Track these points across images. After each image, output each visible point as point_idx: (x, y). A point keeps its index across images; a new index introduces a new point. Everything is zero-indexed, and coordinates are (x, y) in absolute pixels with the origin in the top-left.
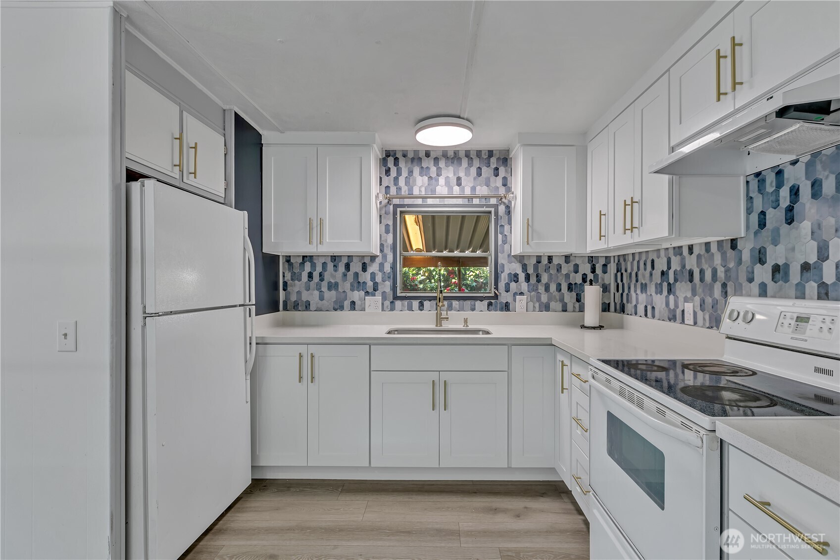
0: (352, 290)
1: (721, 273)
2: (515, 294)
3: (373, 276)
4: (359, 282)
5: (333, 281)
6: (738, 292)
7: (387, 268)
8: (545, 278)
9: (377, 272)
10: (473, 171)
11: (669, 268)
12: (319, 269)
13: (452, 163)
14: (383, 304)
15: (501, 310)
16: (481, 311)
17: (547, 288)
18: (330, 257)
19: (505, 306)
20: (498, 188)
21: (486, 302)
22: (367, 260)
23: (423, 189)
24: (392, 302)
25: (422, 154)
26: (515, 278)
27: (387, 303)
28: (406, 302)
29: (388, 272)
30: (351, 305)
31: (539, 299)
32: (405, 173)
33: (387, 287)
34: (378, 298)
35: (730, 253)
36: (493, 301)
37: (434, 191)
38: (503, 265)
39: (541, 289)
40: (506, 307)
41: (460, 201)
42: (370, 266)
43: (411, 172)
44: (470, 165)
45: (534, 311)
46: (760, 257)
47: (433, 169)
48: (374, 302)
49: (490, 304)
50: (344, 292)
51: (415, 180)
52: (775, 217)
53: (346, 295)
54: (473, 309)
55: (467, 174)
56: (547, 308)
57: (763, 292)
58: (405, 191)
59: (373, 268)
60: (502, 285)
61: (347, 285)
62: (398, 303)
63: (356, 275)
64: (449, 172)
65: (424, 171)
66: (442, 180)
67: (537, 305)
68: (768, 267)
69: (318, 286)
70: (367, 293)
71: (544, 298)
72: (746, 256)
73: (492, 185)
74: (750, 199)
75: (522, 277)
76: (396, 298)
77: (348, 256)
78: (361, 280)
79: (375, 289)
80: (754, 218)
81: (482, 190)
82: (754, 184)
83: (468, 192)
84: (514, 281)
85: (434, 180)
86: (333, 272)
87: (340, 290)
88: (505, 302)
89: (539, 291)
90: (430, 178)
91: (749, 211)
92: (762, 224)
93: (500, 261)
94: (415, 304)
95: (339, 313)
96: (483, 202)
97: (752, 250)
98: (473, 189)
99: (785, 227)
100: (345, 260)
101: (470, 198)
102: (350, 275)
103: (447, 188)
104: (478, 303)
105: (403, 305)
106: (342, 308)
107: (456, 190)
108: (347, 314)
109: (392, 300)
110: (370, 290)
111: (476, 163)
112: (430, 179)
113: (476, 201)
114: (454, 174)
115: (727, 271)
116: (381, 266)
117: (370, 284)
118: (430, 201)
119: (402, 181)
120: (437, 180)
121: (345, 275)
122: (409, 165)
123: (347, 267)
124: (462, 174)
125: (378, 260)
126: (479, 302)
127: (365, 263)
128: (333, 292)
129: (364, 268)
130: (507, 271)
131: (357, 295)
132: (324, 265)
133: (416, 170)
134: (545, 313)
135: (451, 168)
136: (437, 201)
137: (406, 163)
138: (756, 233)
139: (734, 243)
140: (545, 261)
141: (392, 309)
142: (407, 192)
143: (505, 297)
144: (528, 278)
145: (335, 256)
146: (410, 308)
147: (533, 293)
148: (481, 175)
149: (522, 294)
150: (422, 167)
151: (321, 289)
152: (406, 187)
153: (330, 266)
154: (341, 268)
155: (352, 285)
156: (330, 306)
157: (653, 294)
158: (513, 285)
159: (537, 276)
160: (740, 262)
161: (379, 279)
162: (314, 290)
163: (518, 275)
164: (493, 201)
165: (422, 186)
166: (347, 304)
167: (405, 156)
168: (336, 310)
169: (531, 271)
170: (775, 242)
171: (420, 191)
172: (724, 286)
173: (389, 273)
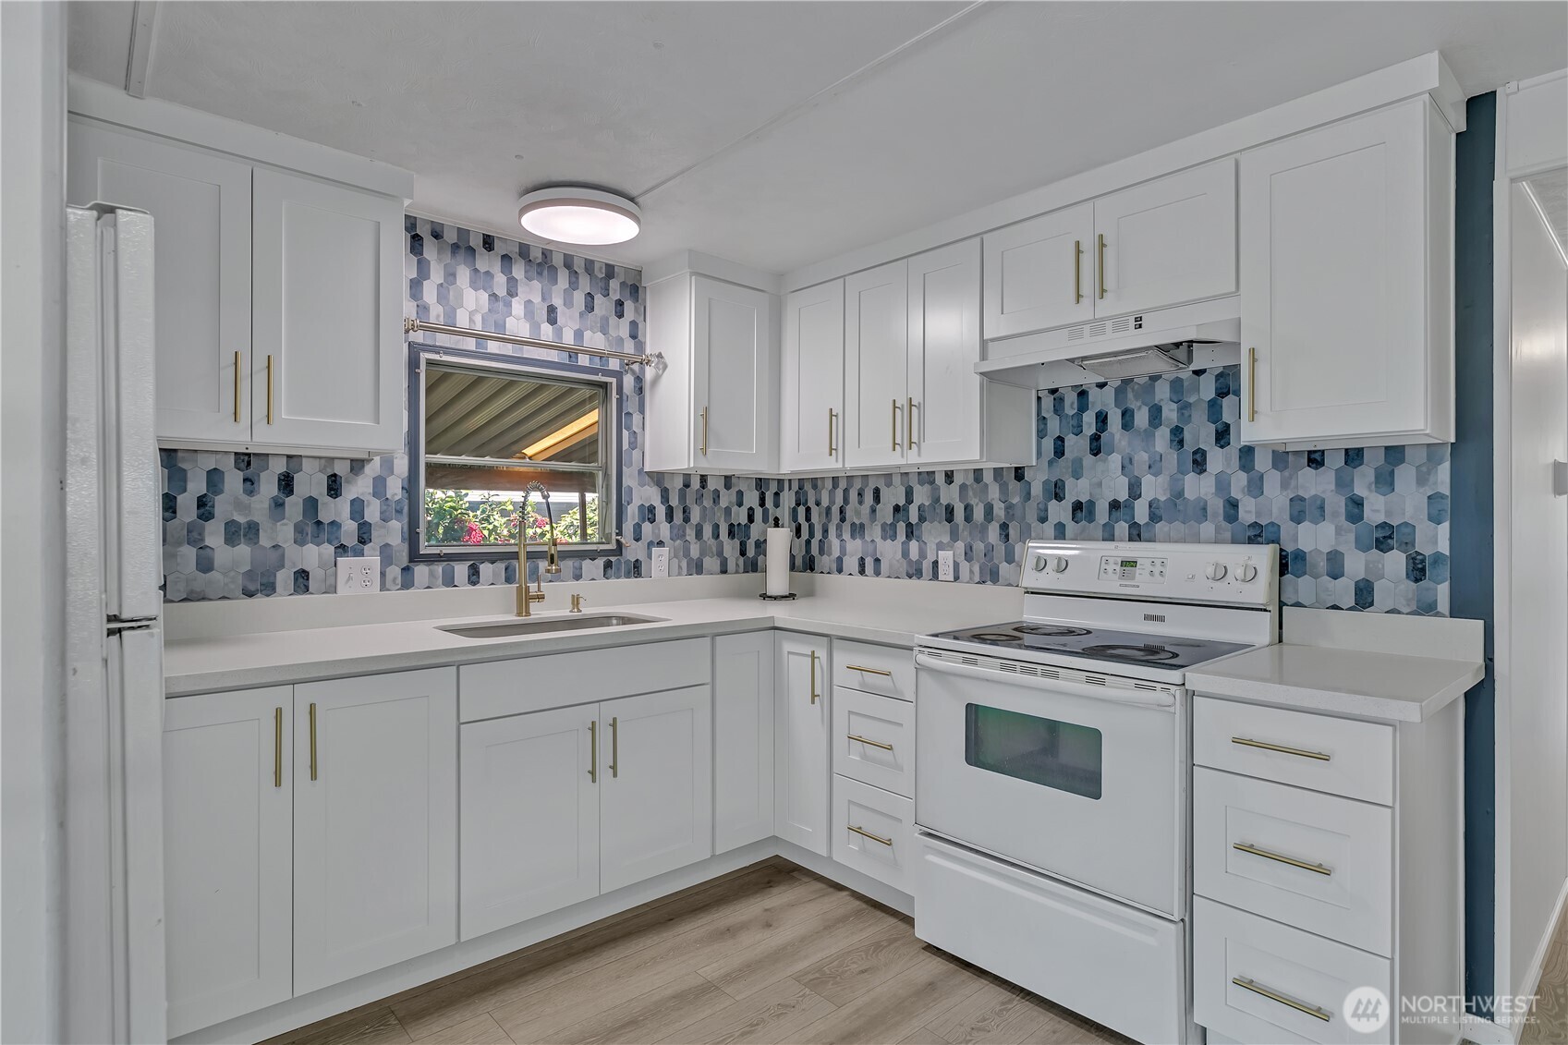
0: (300, 540)
1: (999, 510)
2: (650, 544)
3: (357, 507)
4: (319, 523)
5: (242, 519)
6: (1026, 535)
7: (395, 489)
8: (695, 516)
9: (368, 498)
10: (579, 298)
11: (909, 500)
12: (197, 486)
13: (538, 273)
14: (383, 574)
15: (628, 575)
16: (593, 579)
17: (699, 535)
18: (232, 457)
19: (634, 568)
20: (622, 339)
21: (600, 562)
22: (341, 469)
23: (478, 318)
24: (406, 570)
25: (476, 242)
26: (649, 514)
27: (394, 572)
28: (439, 568)
29: (397, 498)
30: (296, 580)
31: (687, 553)
32: (437, 275)
33: (394, 533)
34: (372, 560)
35: (1013, 485)
36: (613, 559)
37: (501, 326)
38: (630, 489)
39: (690, 534)
40: (636, 569)
41: (553, 356)
42: (348, 482)
43: (451, 276)
44: (574, 285)
45: (680, 574)
46: (1057, 492)
47: (500, 280)
48: (360, 572)
49: (608, 565)
50: (276, 547)
51: (460, 296)
52: (1076, 446)
53: (283, 555)
54: (578, 577)
55: (568, 303)
56: (698, 568)
57: (1060, 533)
58: (436, 314)
59: (359, 488)
60: (628, 527)
61: (285, 532)
62: (421, 571)
63: (311, 504)
64: (531, 291)
65: (481, 280)
66: (517, 306)
67: (684, 564)
68: (1067, 504)
69: (195, 535)
70: (342, 549)
71: (695, 551)
72: (1037, 489)
73: (612, 332)
74: (1042, 420)
75: (661, 511)
76: (415, 556)
77: (289, 457)
78: (325, 516)
79: (363, 539)
80: (1048, 444)
81: (595, 340)
82: (1048, 402)
83: (568, 339)
84: (649, 519)
85: (501, 304)
86: (245, 498)
87: (265, 541)
88: (633, 560)
89: (688, 538)
90: (494, 296)
91: (1041, 434)
92: (1059, 452)
93: (626, 482)
94: (461, 570)
95: (260, 601)
96: (597, 364)
97: (1045, 483)
98: (579, 335)
99: (1089, 459)
100: (279, 467)
101: (573, 354)
102: (294, 505)
103: (528, 326)
104: (587, 564)
105: (432, 574)
106: (269, 588)
107: (547, 332)
108: (284, 602)
109: (405, 562)
110: (350, 539)
111: (585, 284)
112: (493, 298)
113: (583, 360)
114: (544, 299)
115: (1009, 508)
116: (379, 485)
117: (350, 527)
118: (493, 347)
119: (429, 292)
120: (509, 305)
121: (278, 505)
122: (447, 257)
123: (286, 483)
124: (558, 301)
125: (373, 469)
126: (588, 561)
127: (335, 475)
128: (243, 550)
129: (334, 487)
130: (636, 502)
131: (313, 556)
132: (214, 477)
133: (463, 274)
134: (695, 576)
135: (536, 285)
136: (508, 349)
137: (439, 253)
138: (1050, 463)
139: (1019, 473)
140: (696, 484)
141: (407, 584)
142: (442, 319)
143: (634, 551)
144: (670, 516)
145: (249, 455)
146: (449, 581)
147: (679, 541)
148: (593, 309)
149: (661, 544)
150: (476, 270)
151: (203, 540)
152: (440, 309)
153: (233, 480)
154: (269, 487)
155: (299, 529)
156: (232, 586)
157: (878, 540)
158: (647, 527)
159: (684, 512)
160: (1028, 496)
161: (372, 513)
162: (180, 544)
163: (655, 508)
164: (614, 364)
165: (476, 311)
166: (284, 578)
167: (437, 235)
168: (249, 594)
169: (674, 502)
170: (1077, 475)
171: (471, 320)
172: (1004, 527)
173: (398, 502)
